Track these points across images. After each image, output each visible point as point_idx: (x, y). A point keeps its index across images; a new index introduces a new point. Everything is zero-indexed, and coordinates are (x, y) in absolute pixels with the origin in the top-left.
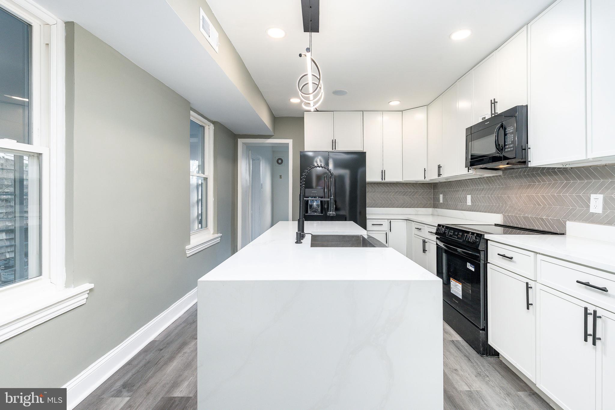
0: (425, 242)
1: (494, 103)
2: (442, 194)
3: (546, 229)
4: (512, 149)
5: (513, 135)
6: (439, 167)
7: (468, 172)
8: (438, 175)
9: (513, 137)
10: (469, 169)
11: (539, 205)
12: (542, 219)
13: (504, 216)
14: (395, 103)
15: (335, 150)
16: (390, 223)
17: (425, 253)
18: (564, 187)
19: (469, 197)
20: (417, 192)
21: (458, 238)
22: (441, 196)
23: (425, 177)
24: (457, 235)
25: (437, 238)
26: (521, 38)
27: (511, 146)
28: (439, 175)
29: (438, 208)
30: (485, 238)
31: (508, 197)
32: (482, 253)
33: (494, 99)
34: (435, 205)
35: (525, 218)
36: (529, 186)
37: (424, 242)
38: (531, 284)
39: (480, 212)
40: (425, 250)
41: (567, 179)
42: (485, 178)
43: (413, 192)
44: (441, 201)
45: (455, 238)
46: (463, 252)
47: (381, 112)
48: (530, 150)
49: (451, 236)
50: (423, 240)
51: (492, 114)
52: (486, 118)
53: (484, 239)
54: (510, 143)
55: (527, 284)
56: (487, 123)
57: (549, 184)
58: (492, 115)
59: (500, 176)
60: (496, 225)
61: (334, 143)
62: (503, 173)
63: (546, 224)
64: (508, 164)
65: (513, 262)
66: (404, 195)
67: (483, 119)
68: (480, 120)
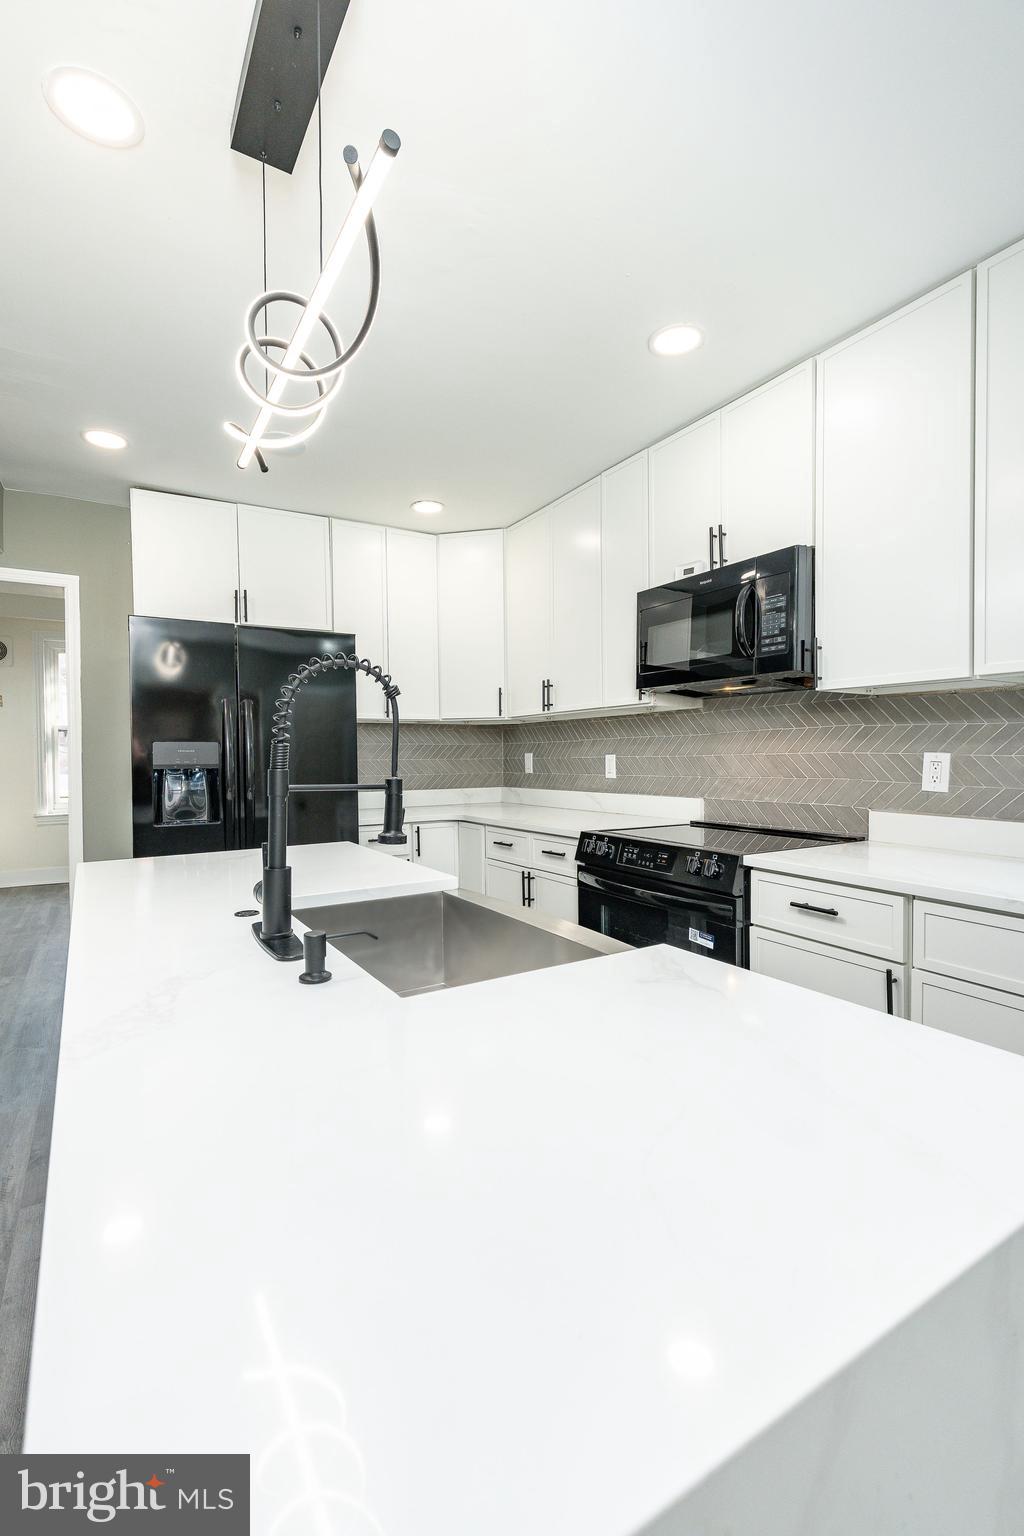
0: (529, 878)
1: (717, 536)
2: (530, 752)
3: (818, 830)
4: (783, 647)
5: (783, 615)
6: (547, 686)
7: (640, 699)
8: (544, 706)
9: (784, 620)
10: (641, 693)
11: (800, 776)
12: (808, 808)
13: (708, 803)
14: (428, 509)
15: (243, 619)
16: (418, 832)
17: (529, 905)
18: (860, 737)
19: (611, 761)
20: (467, 747)
21: (656, 867)
22: (529, 758)
23: (500, 711)
24: (653, 860)
25: (580, 868)
26: (794, 387)
27: (780, 639)
28: (547, 705)
29: (520, 787)
30: (745, 864)
31: (719, 758)
32: (739, 903)
33: (720, 527)
34: (512, 777)
35: (762, 805)
36: (773, 734)
37: (527, 878)
38: (898, 972)
39: (643, 793)
40: (530, 900)
41: (867, 720)
42: (657, 715)
43: (458, 748)
44: (529, 768)
45: (648, 867)
46: (653, 897)
47: (383, 529)
48: (821, 653)
49: (629, 861)
50: (523, 873)
51: (713, 562)
52: (696, 572)
53: (742, 866)
54: (776, 632)
55: (889, 973)
56: (705, 582)
57: (826, 731)
58: (712, 566)
59: (697, 710)
60: (694, 824)
61: (240, 599)
62: (705, 705)
63: (816, 819)
64: (744, 683)
65: (842, 921)
66: (435, 756)
67: (686, 571)
68: (679, 576)
